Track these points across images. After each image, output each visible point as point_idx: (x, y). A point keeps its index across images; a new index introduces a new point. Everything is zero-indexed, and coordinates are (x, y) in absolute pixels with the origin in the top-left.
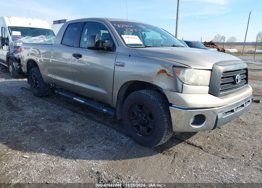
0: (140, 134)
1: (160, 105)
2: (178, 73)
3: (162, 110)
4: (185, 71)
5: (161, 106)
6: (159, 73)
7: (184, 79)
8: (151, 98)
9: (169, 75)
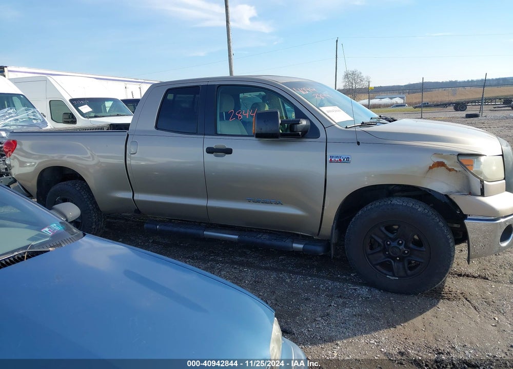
0: (394, 275)
2: (469, 165)
4: (480, 161)
9: (451, 170)
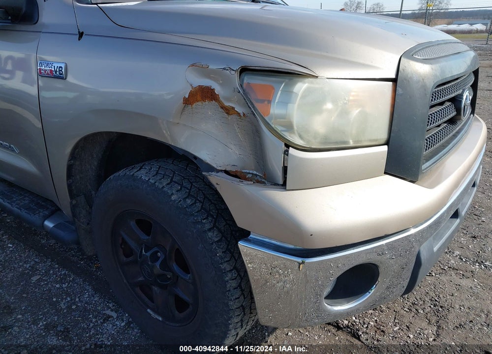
0: (156, 312)
1: (207, 226)
2: (263, 101)
3: (214, 246)
4: (292, 92)
5: (210, 230)
6: (188, 102)
7: (290, 127)
8: (175, 201)
9: (228, 111)
